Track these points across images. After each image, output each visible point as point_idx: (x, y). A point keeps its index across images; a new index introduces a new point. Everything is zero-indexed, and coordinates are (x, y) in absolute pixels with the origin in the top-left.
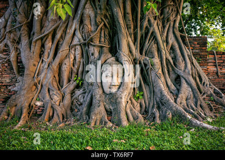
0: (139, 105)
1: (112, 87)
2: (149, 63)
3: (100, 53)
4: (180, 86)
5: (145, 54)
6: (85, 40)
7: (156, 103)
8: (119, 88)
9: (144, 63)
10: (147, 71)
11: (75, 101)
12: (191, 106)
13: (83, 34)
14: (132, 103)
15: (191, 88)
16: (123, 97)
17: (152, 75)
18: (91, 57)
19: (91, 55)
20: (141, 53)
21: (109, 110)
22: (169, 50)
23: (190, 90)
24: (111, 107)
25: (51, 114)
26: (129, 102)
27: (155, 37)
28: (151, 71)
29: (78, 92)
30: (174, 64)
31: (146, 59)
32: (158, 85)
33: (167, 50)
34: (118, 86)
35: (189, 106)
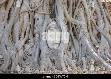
0: (71, 55)
1: (54, 44)
2: (78, 24)
3: (44, 18)
4: (100, 39)
5: (76, 17)
6: (32, 8)
7: (83, 54)
8: (59, 45)
9: (75, 25)
10: (77, 30)
11: (26, 53)
12: (107, 55)
13: (30, 4)
14: (67, 54)
15: (108, 42)
16: (62, 51)
17: (81, 33)
18: (37, 21)
19: (37, 19)
20: (73, 17)
21: (53, 60)
22: (93, 14)
23: (107, 43)
24: (54, 58)
25: (10, 64)
26: (66, 53)
27: (83, 5)
28: (80, 30)
29: (28, 47)
30: (97, 23)
31: (76, 22)
32: (85, 41)
33: (92, 13)
34: (58, 44)
35: (106, 55)
